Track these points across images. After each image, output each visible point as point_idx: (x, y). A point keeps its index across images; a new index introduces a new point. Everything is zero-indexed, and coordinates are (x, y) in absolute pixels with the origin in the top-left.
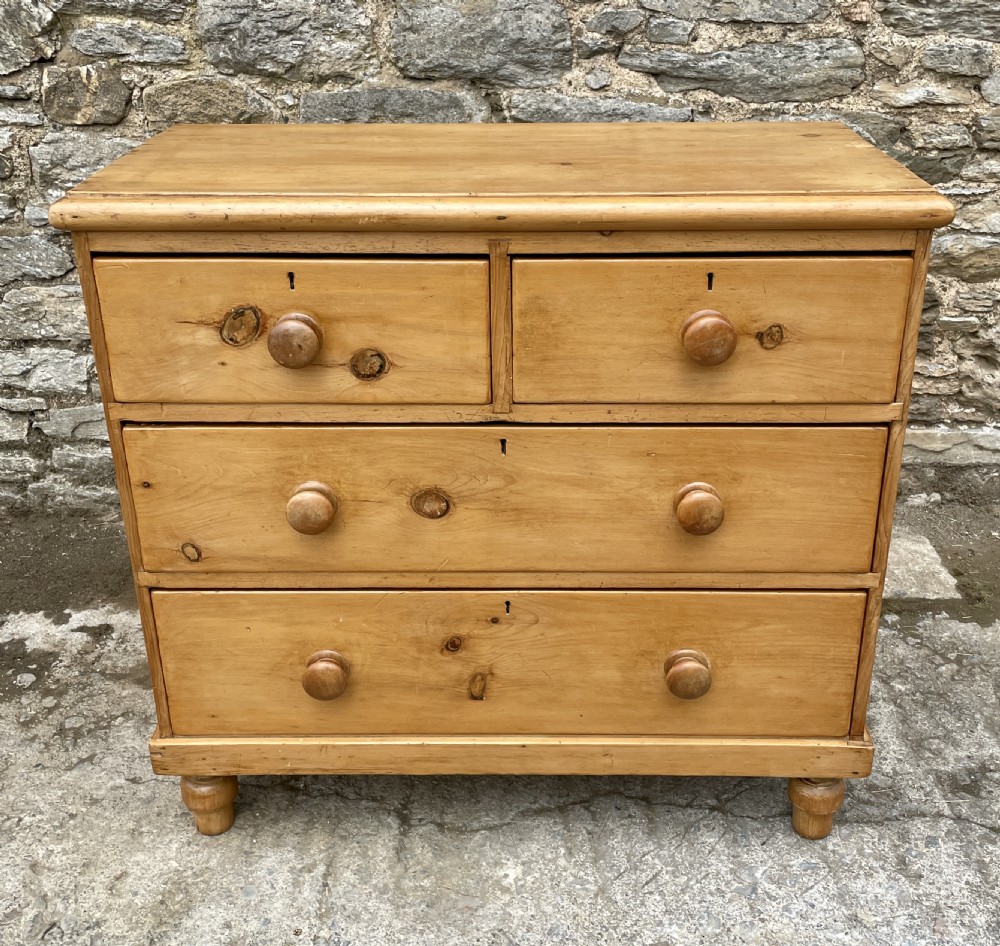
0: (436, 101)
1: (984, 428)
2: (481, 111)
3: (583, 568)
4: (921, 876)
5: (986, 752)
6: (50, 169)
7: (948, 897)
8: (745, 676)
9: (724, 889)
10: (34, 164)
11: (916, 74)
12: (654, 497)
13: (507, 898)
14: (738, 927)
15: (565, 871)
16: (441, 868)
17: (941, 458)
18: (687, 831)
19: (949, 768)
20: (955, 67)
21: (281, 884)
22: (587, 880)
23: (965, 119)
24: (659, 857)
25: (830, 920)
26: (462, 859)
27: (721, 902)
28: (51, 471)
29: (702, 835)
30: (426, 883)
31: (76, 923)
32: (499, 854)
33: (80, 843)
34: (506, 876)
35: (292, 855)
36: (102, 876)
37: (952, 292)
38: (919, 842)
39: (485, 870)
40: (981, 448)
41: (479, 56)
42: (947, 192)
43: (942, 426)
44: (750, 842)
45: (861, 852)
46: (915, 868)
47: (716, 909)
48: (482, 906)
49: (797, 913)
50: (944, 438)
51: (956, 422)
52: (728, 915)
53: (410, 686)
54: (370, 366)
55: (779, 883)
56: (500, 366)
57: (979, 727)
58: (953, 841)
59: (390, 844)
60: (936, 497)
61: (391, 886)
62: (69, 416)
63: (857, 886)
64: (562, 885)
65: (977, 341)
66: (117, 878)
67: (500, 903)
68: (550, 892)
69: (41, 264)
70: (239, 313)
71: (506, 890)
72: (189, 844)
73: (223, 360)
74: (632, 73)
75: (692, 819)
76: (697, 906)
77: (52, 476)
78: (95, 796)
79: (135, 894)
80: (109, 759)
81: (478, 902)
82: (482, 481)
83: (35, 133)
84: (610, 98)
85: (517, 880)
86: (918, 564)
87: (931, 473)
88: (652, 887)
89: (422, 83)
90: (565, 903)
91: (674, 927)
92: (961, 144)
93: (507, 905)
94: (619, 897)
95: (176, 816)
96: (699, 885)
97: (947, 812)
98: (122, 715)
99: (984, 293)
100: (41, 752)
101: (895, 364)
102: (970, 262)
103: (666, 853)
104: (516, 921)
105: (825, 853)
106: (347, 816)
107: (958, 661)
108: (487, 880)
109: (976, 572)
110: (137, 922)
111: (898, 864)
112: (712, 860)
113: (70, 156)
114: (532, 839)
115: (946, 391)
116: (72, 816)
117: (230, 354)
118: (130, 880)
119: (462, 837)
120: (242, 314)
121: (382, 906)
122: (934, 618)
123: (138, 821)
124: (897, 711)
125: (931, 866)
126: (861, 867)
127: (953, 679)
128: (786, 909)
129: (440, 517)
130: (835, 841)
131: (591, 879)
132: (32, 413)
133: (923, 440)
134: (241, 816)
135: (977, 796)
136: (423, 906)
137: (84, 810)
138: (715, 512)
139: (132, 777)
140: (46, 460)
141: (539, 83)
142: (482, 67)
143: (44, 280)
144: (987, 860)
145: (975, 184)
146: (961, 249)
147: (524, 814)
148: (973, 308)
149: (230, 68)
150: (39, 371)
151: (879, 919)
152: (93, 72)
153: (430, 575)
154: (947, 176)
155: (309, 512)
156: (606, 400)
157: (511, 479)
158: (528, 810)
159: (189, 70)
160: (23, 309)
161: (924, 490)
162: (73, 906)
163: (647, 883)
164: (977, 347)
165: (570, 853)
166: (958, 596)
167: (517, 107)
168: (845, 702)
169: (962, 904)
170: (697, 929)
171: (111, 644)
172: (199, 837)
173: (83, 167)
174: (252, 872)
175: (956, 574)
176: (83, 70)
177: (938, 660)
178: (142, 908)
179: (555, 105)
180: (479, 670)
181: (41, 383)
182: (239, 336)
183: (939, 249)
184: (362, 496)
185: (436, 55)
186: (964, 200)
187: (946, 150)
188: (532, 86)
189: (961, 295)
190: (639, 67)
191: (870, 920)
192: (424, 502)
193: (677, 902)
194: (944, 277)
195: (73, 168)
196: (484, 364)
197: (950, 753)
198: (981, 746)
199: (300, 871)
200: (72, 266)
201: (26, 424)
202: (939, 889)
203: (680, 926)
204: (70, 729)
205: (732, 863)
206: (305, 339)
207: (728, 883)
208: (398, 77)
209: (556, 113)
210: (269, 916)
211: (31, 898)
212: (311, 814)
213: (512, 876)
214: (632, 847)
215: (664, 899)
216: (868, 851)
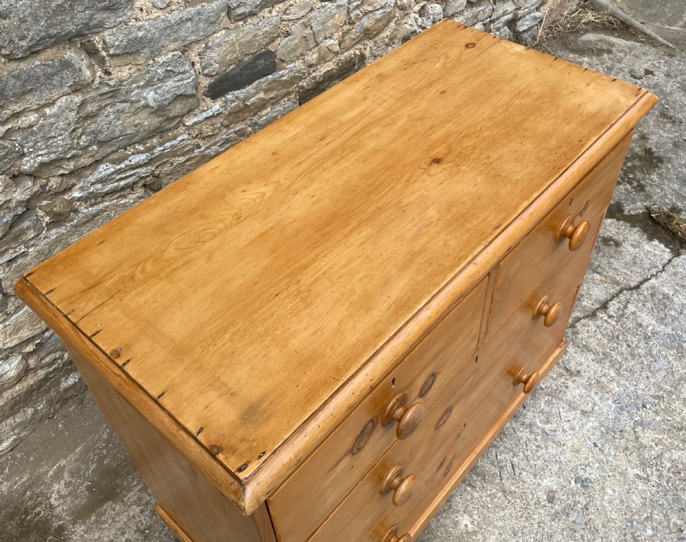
0: (49, 70)
2: (83, 60)
4: (579, 371)
7: (595, 373)
9: (537, 444)
13: (480, 536)
14: (561, 457)
15: (482, 497)
22: (494, 493)
24: (501, 452)
25: (580, 421)
26: (440, 537)
27: (544, 451)
32: (451, 518)
34: (466, 526)
37: (368, 49)
39: (456, 533)
41: (72, 18)
45: (554, 380)
46: (573, 368)
47: (547, 457)
49: (569, 429)
52: (553, 455)
54: (428, 385)
55: (548, 422)
63: (569, 396)
64: (490, 506)
68: (490, 514)
71: (475, 533)
76: (539, 462)
84: (174, 10)
85: (472, 523)
88: (517, 472)
89: (29, 59)
90: (502, 514)
91: (544, 480)
94: (513, 488)
96: (529, 451)
99: (381, 42)
102: (374, 28)
103: (501, 448)
105: (545, 391)
108: (463, 537)
111: (568, 372)
112: (520, 435)
117: (357, 458)
125: (576, 363)
126: (561, 386)
128: (564, 431)
129: (447, 420)
131: (494, 490)
141: (121, 19)
142: (77, 26)
144: (584, 343)
146: (371, 23)
148: (378, 54)
151: (590, 405)
163: (513, 470)
165: (474, 487)
167: (113, 46)
169: (601, 371)
179: (139, 32)
183: (362, 28)
185: (35, 31)
188: (117, 24)
189: (372, 49)
191: (588, 408)
193: (532, 467)
194: (364, 42)
202: (589, 372)
203: (545, 478)
205: (526, 428)
207: (536, 440)
208: (5, 63)
209: (141, 38)
213: (469, 524)
214: (488, 458)
215: (527, 471)
216: (554, 376)
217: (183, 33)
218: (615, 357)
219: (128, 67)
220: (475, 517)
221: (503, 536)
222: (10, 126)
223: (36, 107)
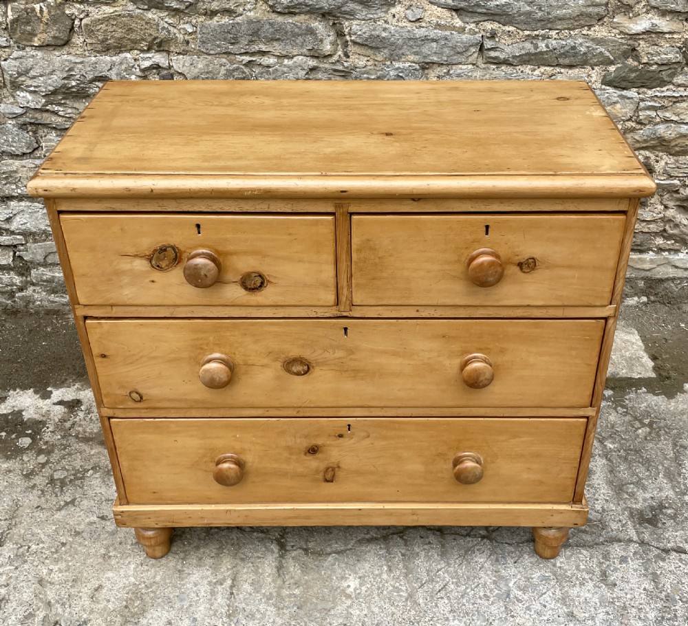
0: (296, 30)
1: (680, 254)
2: (329, 36)
3: (399, 405)
4: (615, 585)
5: (663, 495)
6: (17, 78)
7: (631, 600)
8: (506, 468)
9: (489, 594)
10: (5, 73)
11: (644, 10)
12: (447, 363)
13: (349, 602)
14: (497, 621)
15: (387, 582)
16: (307, 581)
17: (649, 274)
18: (466, 553)
19: (638, 506)
20: (672, 6)
21: (203, 594)
22: (401, 589)
23: (678, 42)
24: (447, 571)
25: (556, 616)
26: (320, 574)
27: (486, 604)
28: (31, 284)
29: (476, 556)
30: (297, 592)
31: (71, 622)
32: (344, 571)
33: (70, 564)
34: (349, 586)
35: (209, 573)
36: (86, 588)
37: (662, 163)
38: (615, 560)
39: (335, 583)
40: (677, 267)
42: (663, 95)
43: (651, 253)
44: (506, 561)
45: (578, 568)
46: (612, 578)
47: (483, 609)
48: (333, 608)
49: (535, 611)
50: (652, 261)
51: (660, 250)
52: (491, 613)
53: (284, 474)
54: (254, 283)
55: (524, 590)
56: (343, 282)
57: (660, 476)
58: (638, 559)
59: (273, 564)
60: (644, 299)
61: (275, 594)
62: (42, 248)
63: (574, 592)
64: (385, 592)
65: (678, 196)
66: (96, 590)
67: (345, 606)
68: (377, 598)
69: (15, 144)
70: (163, 250)
71: (348, 596)
72: (142, 565)
73: (152, 279)
74: (439, 9)
75: (470, 545)
76: (471, 607)
77: (32, 288)
78: (77, 530)
79: (108, 601)
80: (85, 502)
81: (330, 605)
82: (331, 353)
83: (4, 52)
84: (423, 27)
85: (355, 589)
86: (628, 350)
87: (641, 284)
88: (442, 594)
89: (286, 16)
90: (387, 606)
91: (456, 622)
92: (674, 61)
93: (349, 607)
94: (421, 601)
95: (132, 544)
96: (473, 592)
97: (635, 538)
98: (92, 469)
99: (685, 164)
100: (39, 497)
101: (612, 282)
102: (677, 143)
103: (452, 569)
104: (355, 618)
105: (555, 569)
106: (244, 544)
107: (650, 425)
108: (336, 590)
109: (667, 356)
110: (110, 621)
111: (601, 576)
112: (482, 574)
113: (31, 69)
114: (365, 560)
115: (655, 230)
116: (64, 544)
117: (157, 275)
118: (104, 591)
119: (320, 558)
120: (165, 250)
121: (269, 608)
122: (636, 392)
123: (107, 548)
124: (607, 464)
125: (622, 577)
126: (577, 578)
127: (646, 439)
128: (528, 608)
129: (303, 374)
130: (561, 560)
131: (404, 588)
132: (15, 246)
133: (637, 262)
134: (175, 544)
135: (655, 526)
136: (295, 608)
137: (71, 539)
138: (488, 375)
139: (101, 515)
140: (27, 277)
141: (372, 16)
142: (330, 5)
143: (17, 155)
144: (659, 573)
145: (682, 89)
146: (670, 134)
147: (360, 542)
148: (677, 175)
149: (145, 4)
150: (18, 218)
151: (587, 615)
152: (44, 9)
153: (297, 410)
154: (663, 83)
155: (215, 376)
156: (414, 304)
157: (351, 352)
158: (363, 539)
159: (115, 7)
160: (4, 176)
161: (636, 294)
162: (68, 609)
163: (439, 591)
164: (678, 200)
165: (390, 570)
166: (653, 375)
167: (355, 34)
168: (571, 483)
169: (641, 604)
170: (471, 623)
171: (81, 415)
172: (148, 560)
173: (41, 76)
174: (184, 585)
175: (654, 358)
176: (37, 7)
177: (637, 424)
178: (113, 611)
179: (383, 32)
180: (331, 465)
181: (20, 226)
182: (163, 264)
183: (655, 134)
184: (250, 362)
186: (674, 100)
187: (663, 64)
188: (366, 18)
189: (669, 166)
190: (444, 5)
191: (581, 615)
192: (292, 366)
193: (458, 604)
194: (657, 153)
195: (34, 77)
196: (332, 281)
197: (640, 495)
198: (661, 490)
199: (215, 584)
200: (37, 146)
201: (11, 254)
202: (626, 594)
203: (460, 621)
204: (57, 480)
205: (495, 576)
206: (209, 270)
207: (491, 591)
208: (268, 12)
209: (384, 38)
210: (196, 616)
211: (40, 604)
212: (221, 542)
213: (353, 587)
214: (431, 565)
215: (450, 602)
216: (582, 567)
217: (425, 50)
218: (677, 607)
219: (366, 59)
220: (363, 588)
221: (366, 619)
222: (254, 59)
223: (278, 54)
